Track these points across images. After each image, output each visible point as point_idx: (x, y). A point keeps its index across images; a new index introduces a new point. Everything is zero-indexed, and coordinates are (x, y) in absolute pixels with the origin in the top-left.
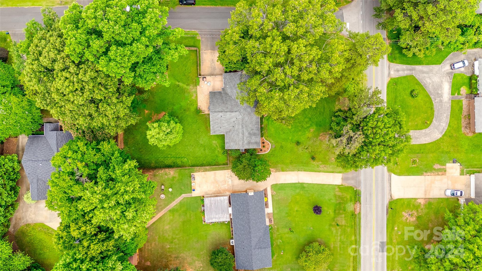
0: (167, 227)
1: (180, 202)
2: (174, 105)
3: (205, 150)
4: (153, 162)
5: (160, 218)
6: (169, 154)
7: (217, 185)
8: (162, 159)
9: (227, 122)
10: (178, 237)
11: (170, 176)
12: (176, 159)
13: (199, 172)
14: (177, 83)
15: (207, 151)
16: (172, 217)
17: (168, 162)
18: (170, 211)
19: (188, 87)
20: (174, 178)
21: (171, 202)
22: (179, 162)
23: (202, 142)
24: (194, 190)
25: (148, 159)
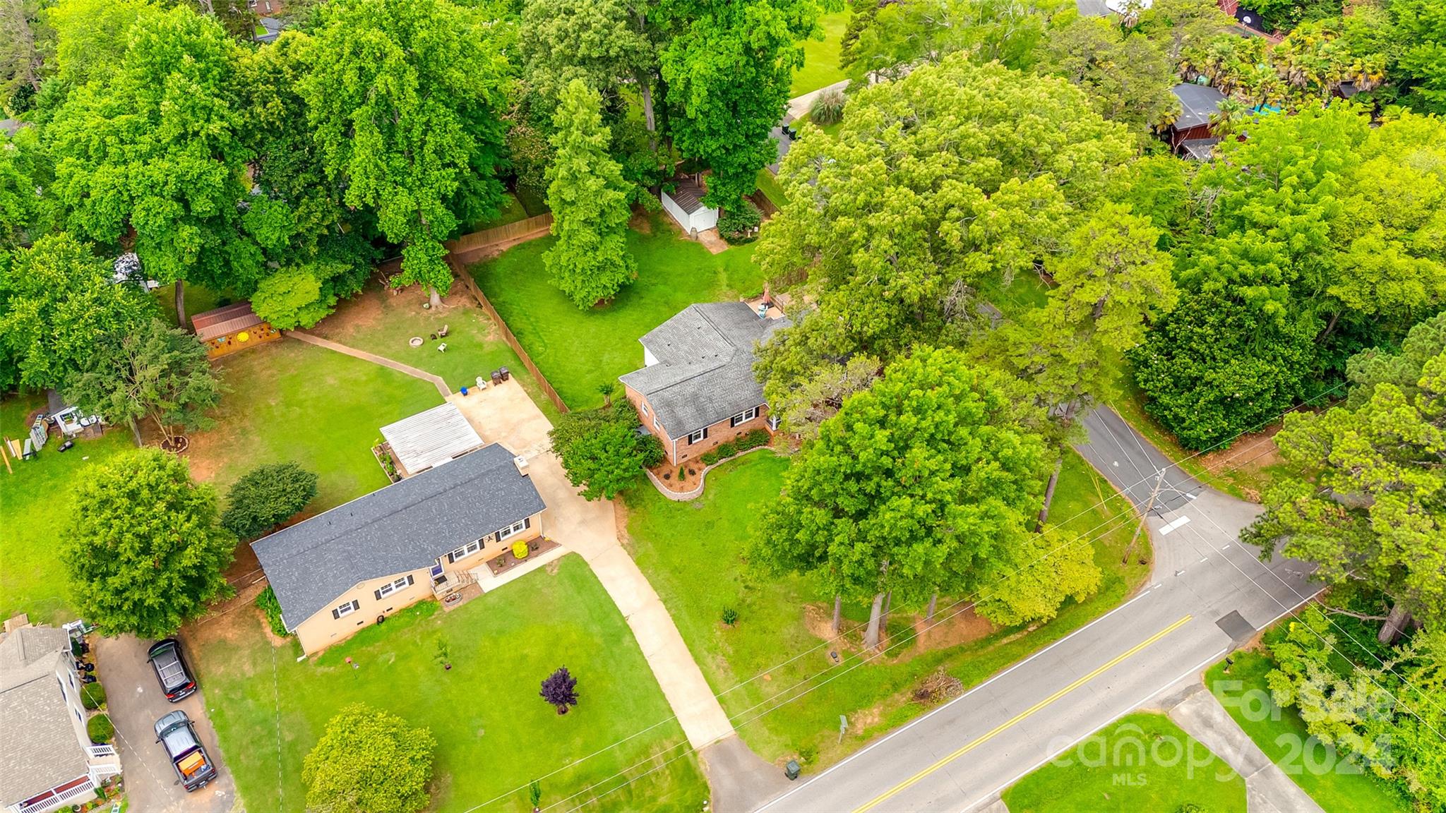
0: (331, 381)
1: (415, 381)
2: (665, 284)
3: (589, 372)
4: (501, 299)
5: (352, 359)
6: (536, 318)
7: (504, 434)
8: (516, 311)
9: (692, 346)
10: (310, 411)
11: (479, 338)
12: (532, 333)
13: (523, 386)
14: (721, 270)
15: (589, 377)
16: (364, 378)
17: (518, 323)
18: (382, 368)
19: (725, 288)
20: (480, 346)
21: (407, 362)
22: (529, 338)
23: (606, 358)
24: (465, 394)
25: (502, 290)
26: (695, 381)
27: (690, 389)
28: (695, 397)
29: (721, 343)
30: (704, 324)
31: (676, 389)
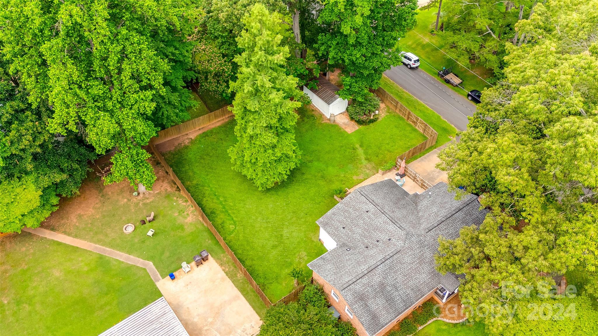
0: (56, 273)
1: (129, 267)
2: (318, 160)
3: (274, 247)
4: (195, 182)
5: (75, 249)
6: (224, 197)
7: (210, 320)
8: (207, 192)
9: (365, 229)
10: (38, 307)
11: (180, 220)
12: (222, 212)
13: (221, 265)
14: (357, 146)
15: (274, 252)
16: (86, 269)
17: (210, 203)
18: (101, 257)
19: (365, 162)
20: (181, 227)
21: (122, 249)
22: (220, 218)
23: (285, 232)
24: (172, 277)
25: (194, 173)
26: (379, 270)
27: (376, 278)
28: (382, 286)
29: (391, 227)
30: (371, 207)
31: (365, 280)
